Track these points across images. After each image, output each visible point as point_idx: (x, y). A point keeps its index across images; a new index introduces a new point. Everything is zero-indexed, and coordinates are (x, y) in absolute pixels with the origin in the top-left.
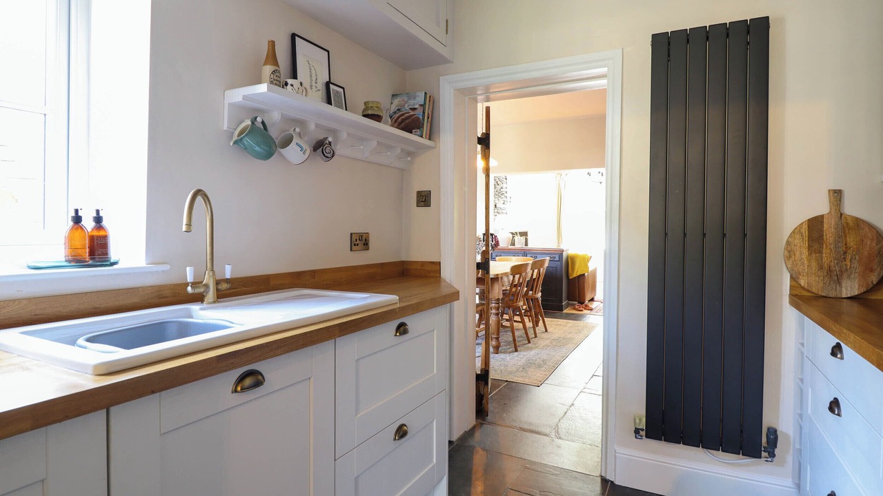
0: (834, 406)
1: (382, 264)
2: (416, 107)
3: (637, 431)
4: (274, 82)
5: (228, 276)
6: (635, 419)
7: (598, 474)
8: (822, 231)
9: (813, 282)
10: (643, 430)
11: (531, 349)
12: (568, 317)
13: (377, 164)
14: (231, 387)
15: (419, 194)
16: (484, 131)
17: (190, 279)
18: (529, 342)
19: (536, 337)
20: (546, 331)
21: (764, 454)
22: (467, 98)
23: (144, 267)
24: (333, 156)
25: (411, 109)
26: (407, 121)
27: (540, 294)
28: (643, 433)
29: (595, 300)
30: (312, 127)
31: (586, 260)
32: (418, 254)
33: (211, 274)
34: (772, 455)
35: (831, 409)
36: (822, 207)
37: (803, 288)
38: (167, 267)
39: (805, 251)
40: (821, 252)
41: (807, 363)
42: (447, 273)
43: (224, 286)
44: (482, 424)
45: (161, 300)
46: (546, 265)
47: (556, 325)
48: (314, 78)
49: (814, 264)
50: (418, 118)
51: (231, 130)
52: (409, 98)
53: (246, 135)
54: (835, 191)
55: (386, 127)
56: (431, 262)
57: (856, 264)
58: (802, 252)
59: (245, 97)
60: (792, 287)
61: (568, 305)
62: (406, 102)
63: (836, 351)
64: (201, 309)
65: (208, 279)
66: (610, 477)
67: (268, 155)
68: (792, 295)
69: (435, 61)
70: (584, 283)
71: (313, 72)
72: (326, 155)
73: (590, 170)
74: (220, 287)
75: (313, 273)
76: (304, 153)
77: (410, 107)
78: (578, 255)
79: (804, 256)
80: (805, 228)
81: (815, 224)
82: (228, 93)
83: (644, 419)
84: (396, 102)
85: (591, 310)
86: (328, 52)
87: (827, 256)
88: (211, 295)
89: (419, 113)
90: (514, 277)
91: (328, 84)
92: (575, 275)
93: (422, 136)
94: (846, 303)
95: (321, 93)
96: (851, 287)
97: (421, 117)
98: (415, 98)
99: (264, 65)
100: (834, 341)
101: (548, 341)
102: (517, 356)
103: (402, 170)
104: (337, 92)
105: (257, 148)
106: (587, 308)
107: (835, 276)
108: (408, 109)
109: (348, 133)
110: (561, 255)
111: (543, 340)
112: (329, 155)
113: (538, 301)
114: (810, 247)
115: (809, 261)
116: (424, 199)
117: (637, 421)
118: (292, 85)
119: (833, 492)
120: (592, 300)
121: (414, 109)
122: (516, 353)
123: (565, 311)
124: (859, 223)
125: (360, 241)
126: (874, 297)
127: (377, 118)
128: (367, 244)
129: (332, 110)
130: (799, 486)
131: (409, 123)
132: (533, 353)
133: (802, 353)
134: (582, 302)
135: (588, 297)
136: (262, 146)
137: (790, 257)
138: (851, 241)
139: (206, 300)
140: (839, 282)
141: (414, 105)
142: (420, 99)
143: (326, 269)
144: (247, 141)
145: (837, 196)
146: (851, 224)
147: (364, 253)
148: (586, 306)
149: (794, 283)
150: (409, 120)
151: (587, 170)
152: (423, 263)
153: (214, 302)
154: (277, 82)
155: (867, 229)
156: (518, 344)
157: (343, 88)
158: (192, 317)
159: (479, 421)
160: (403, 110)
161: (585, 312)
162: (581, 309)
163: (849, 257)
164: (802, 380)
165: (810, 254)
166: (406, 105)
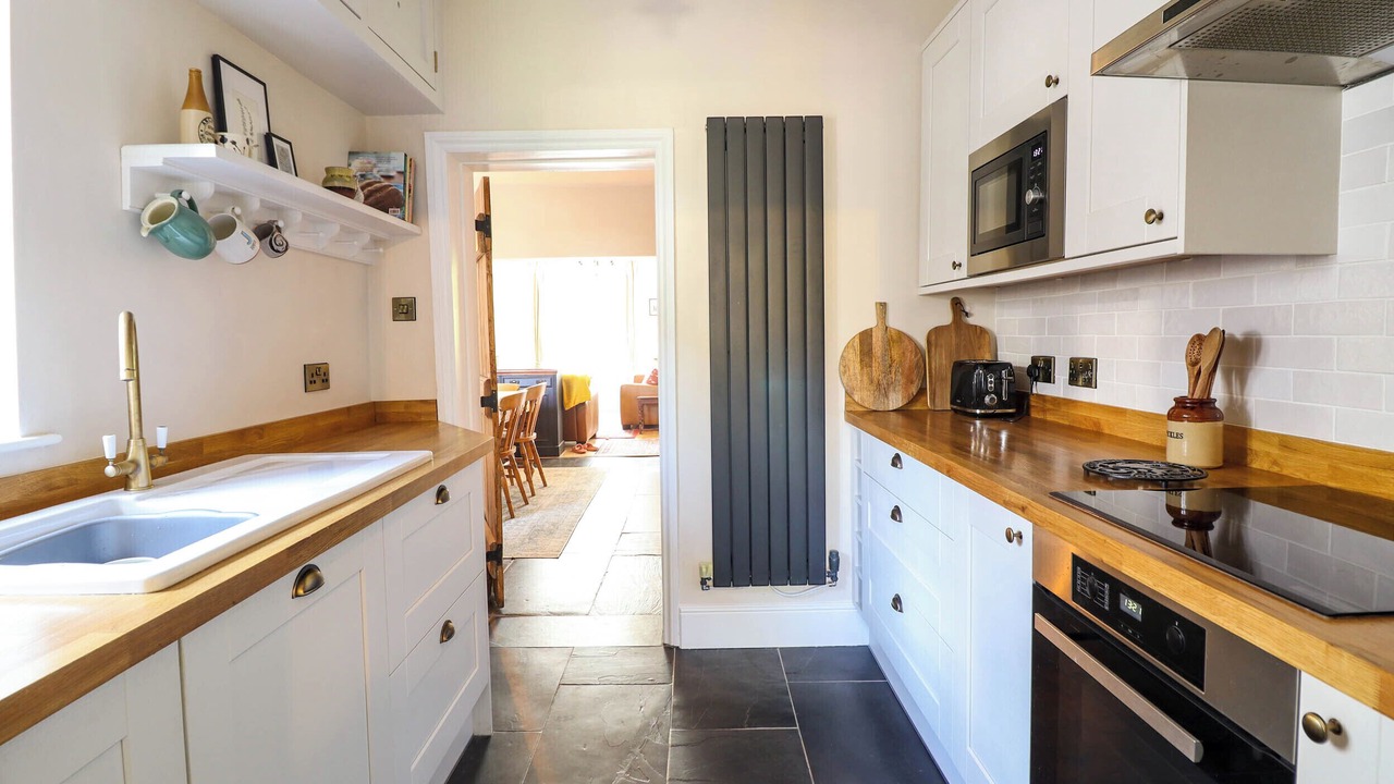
0: (896, 514)
1: (349, 409)
2: (392, 174)
3: (703, 582)
4: (207, 136)
5: (162, 445)
6: (701, 569)
7: (660, 643)
8: (871, 344)
9: (866, 398)
10: (709, 579)
11: (532, 511)
12: (567, 463)
13: (336, 258)
14: (290, 591)
15: (396, 302)
16: (482, 211)
17: (110, 453)
18: (527, 503)
19: (533, 495)
20: (545, 485)
21: (828, 579)
22: (461, 164)
23: (18, 443)
24: (287, 249)
25: (383, 176)
26: (378, 195)
27: (535, 434)
28: (710, 583)
29: (597, 436)
30: (256, 205)
31: (586, 383)
32: (398, 389)
33: (141, 443)
34: (835, 579)
35: (893, 517)
36: (869, 321)
37: (858, 403)
38: (55, 439)
39: (858, 366)
40: (871, 366)
41: (866, 479)
42: (446, 415)
43: (160, 461)
44: (498, 619)
45: (52, 493)
46: (542, 393)
47: (556, 475)
48: (248, 127)
49: (865, 378)
50: (397, 192)
51: (138, 211)
52: (380, 160)
53: (171, 222)
54: (881, 304)
55: (357, 205)
56: (422, 401)
57: (899, 377)
58: (855, 366)
59: (166, 161)
60: (847, 404)
61: (565, 447)
62: (375, 166)
63: (896, 461)
64: (139, 499)
65: (136, 452)
66: (674, 643)
67: (204, 251)
68: (848, 412)
69: (418, 106)
70: (584, 415)
71: (247, 116)
72: (276, 247)
73: (583, 259)
74: (154, 462)
75: (260, 430)
76: (253, 247)
77: (382, 173)
78: (573, 378)
79: (857, 371)
80: (857, 342)
81: (866, 337)
82: (128, 150)
83: (711, 567)
84: (357, 164)
85: (596, 450)
86: (264, 85)
87: (876, 372)
88: (142, 477)
89: (397, 184)
90: (504, 414)
91: (268, 137)
92: (572, 405)
93: (404, 219)
94: (893, 415)
95: (259, 150)
96: (896, 400)
97: (402, 191)
98: (389, 160)
99: (184, 107)
100: (894, 451)
101: (552, 498)
102: (515, 524)
103: (367, 265)
104: (283, 149)
105: (182, 238)
106: (590, 448)
107: (882, 390)
108: (378, 176)
109: (304, 214)
110: (553, 379)
111: (543, 497)
112: (280, 249)
113: (532, 445)
114: (861, 361)
115: (862, 375)
116: (405, 309)
117: (704, 570)
118: (234, 143)
119: (897, 595)
120: (594, 437)
121: (388, 178)
122: (513, 521)
123: (561, 456)
124: (900, 334)
125: (316, 377)
126: (914, 408)
127: (349, 192)
128: (327, 380)
129: (279, 176)
130: (860, 605)
131: (385, 198)
132: (536, 516)
133: (859, 470)
134: (582, 442)
135: (589, 436)
136: (191, 235)
137: (845, 372)
138: (895, 354)
139: (133, 484)
140: (886, 396)
141: (388, 170)
142: (397, 164)
143: (277, 422)
144: (171, 230)
145: (883, 307)
146: (895, 337)
147: (322, 395)
148: (589, 445)
149: (849, 399)
150: (383, 194)
151: (579, 259)
152: (408, 404)
153: (149, 487)
154: (210, 137)
155: (907, 342)
156: (513, 507)
157: (290, 143)
158: (121, 514)
159: (493, 615)
160: (370, 177)
161: (589, 454)
162: (583, 450)
163: (893, 370)
164: (860, 497)
165: (862, 368)
166: (375, 171)
